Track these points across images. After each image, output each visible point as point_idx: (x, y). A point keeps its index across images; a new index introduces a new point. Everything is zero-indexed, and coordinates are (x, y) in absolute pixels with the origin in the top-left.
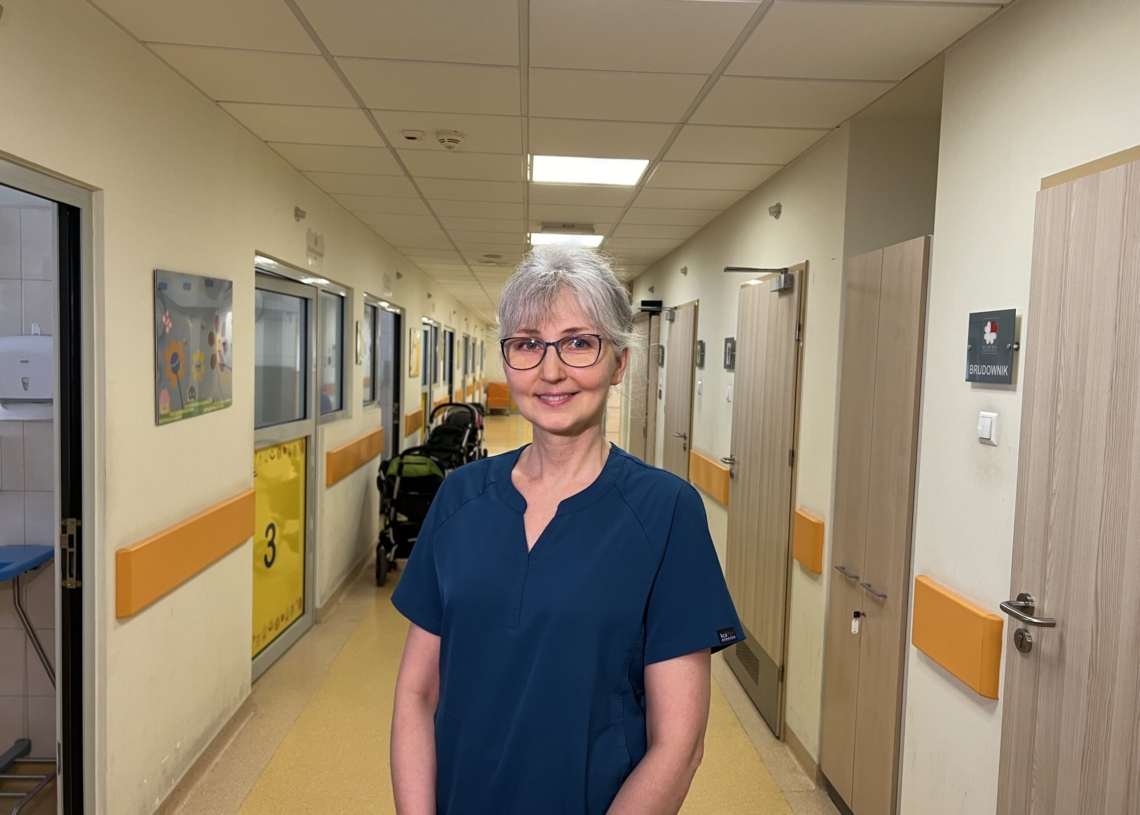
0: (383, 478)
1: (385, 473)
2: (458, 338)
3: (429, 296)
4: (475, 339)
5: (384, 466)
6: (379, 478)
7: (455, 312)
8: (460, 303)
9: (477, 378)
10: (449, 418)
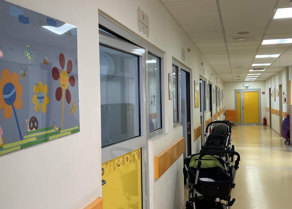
0: (187, 169)
1: (188, 166)
2: (213, 87)
3: (202, 64)
4: (219, 89)
5: (187, 161)
6: (184, 169)
7: (212, 74)
8: (214, 70)
9: (221, 108)
10: (213, 129)
